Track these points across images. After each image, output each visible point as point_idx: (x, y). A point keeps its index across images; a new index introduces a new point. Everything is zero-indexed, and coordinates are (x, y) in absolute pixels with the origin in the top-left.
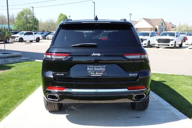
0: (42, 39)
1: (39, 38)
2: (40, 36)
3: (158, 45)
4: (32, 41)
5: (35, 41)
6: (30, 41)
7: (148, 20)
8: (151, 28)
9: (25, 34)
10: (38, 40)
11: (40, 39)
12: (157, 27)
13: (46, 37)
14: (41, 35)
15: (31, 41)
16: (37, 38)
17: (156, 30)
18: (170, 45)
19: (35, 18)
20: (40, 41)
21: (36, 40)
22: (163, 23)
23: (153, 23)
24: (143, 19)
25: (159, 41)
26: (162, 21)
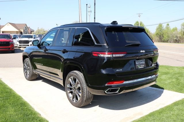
3: (20, 45)
7: (13, 25)
8: (17, 32)
12: (22, 31)
17: (21, 33)
18: (29, 45)
22: (27, 28)
23: (18, 27)
24: (9, 24)
25: (20, 42)
26: (26, 26)
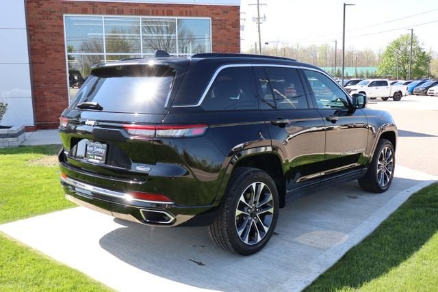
0: (408, 94)
1: (400, 92)
2: (404, 89)
4: (387, 98)
5: (392, 99)
6: (382, 98)
9: (371, 85)
10: (397, 96)
11: (403, 94)
13: (428, 91)
14: (406, 86)
15: (385, 99)
16: (395, 93)
19: (422, 51)
20: (402, 98)
21: (393, 97)
